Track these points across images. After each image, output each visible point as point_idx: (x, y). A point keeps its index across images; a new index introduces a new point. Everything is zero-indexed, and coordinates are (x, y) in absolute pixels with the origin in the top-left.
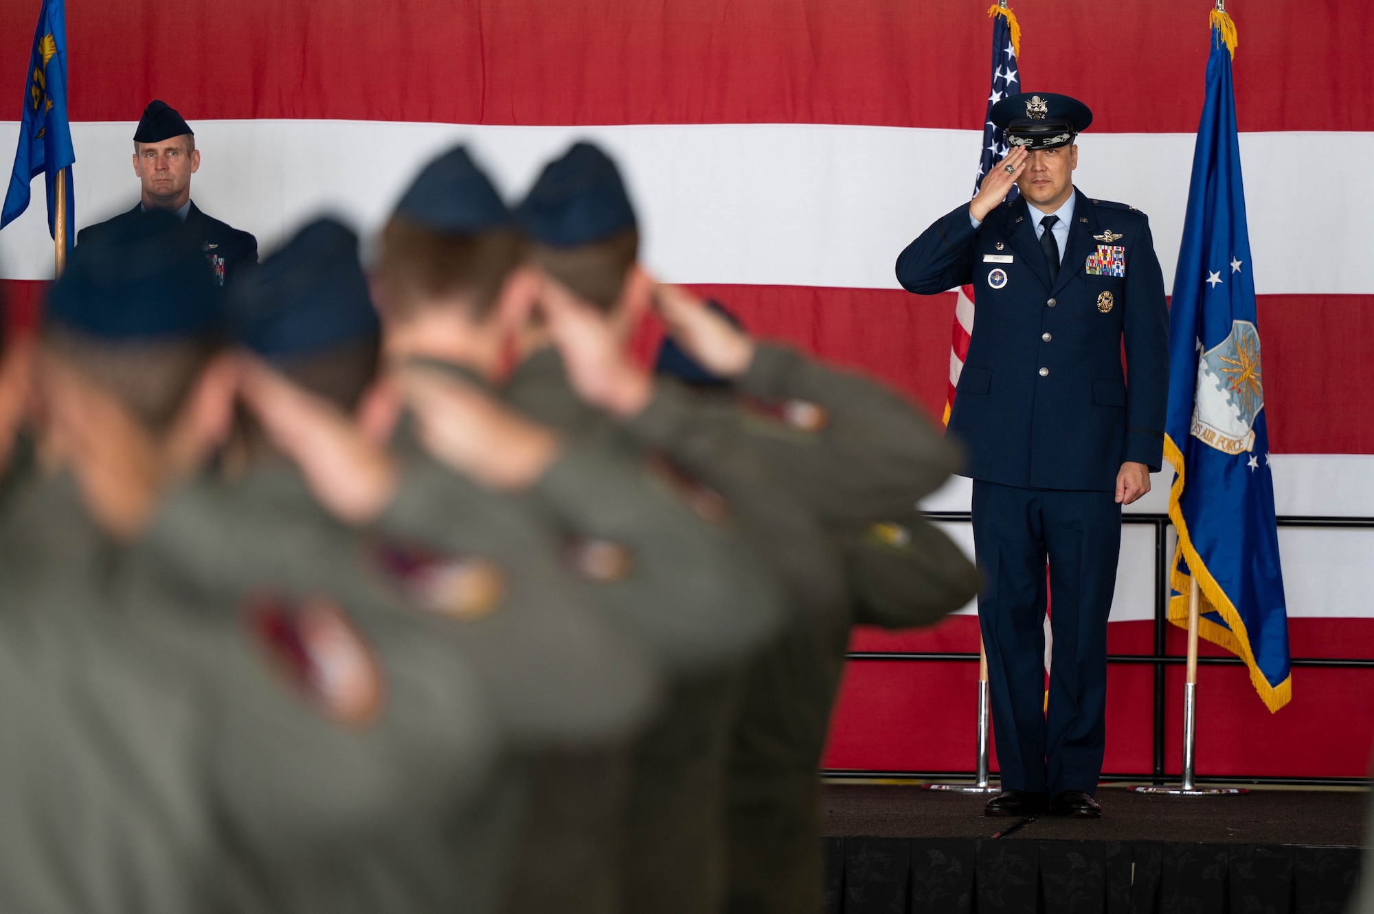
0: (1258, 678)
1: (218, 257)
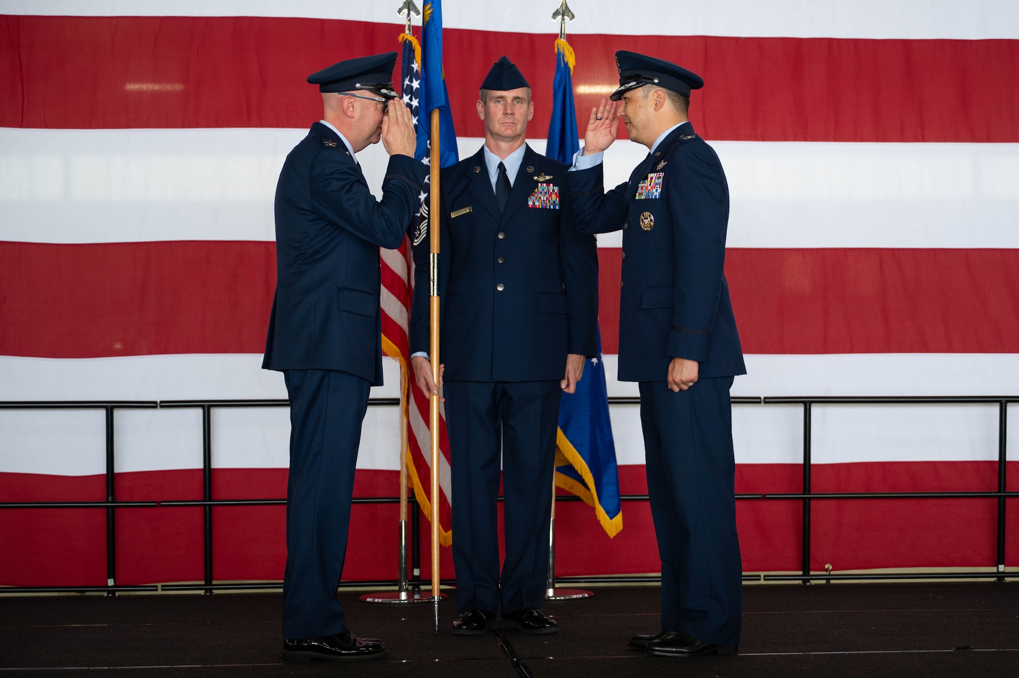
0: (601, 513)
1: (553, 186)
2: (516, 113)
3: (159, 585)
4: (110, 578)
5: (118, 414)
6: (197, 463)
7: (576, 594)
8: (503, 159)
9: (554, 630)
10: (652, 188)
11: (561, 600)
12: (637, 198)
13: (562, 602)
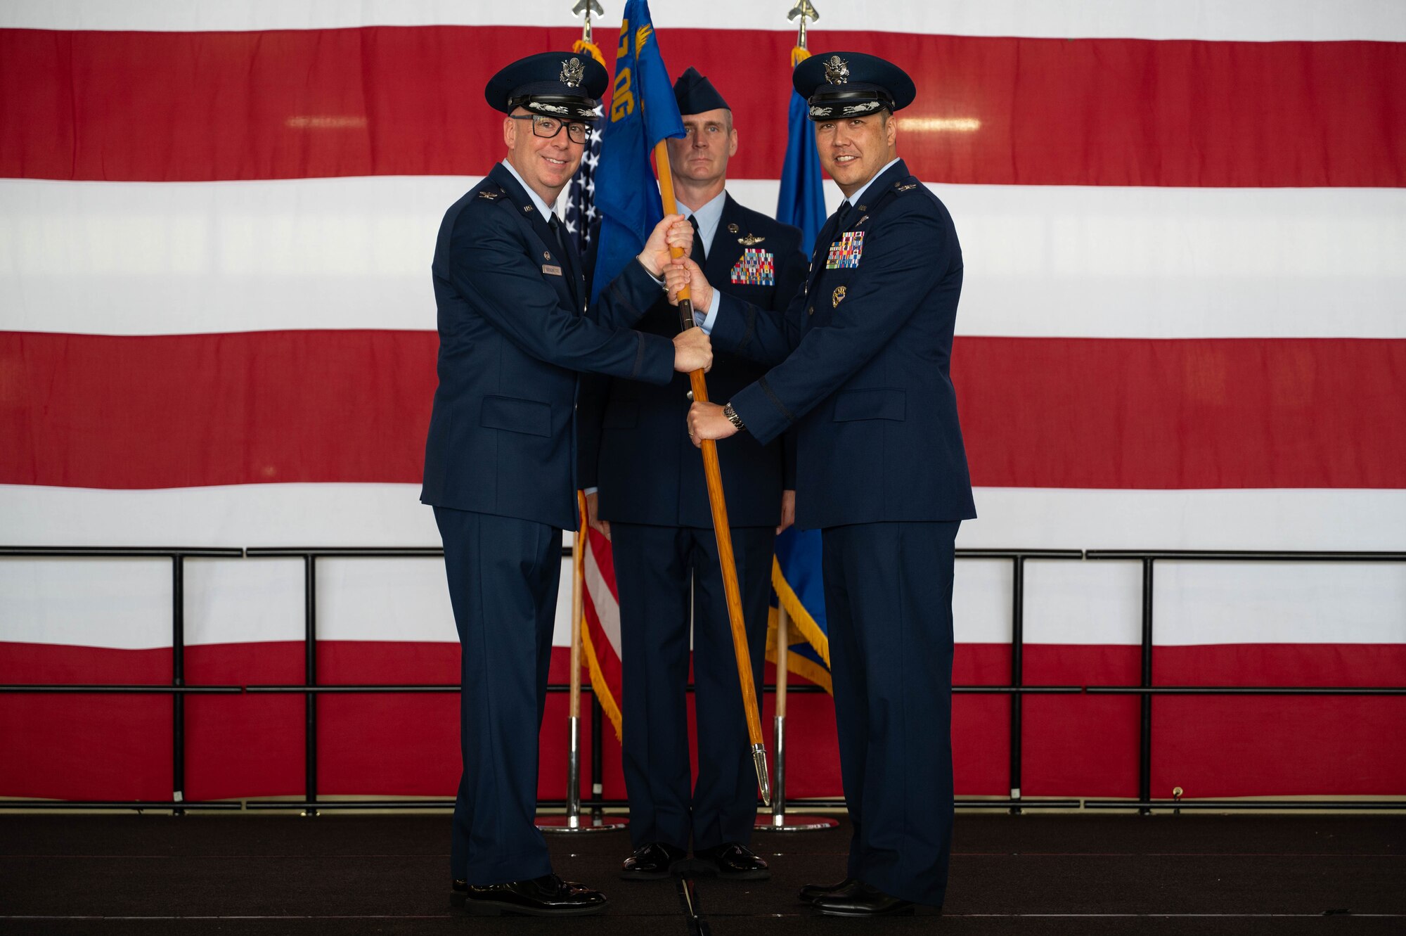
2: (711, 145)
3: (244, 800)
4: (176, 790)
5: (189, 566)
6: (297, 633)
7: (813, 823)
8: (694, 212)
9: (762, 874)
10: (848, 253)
11: (791, 831)
12: (828, 267)
13: (792, 835)
